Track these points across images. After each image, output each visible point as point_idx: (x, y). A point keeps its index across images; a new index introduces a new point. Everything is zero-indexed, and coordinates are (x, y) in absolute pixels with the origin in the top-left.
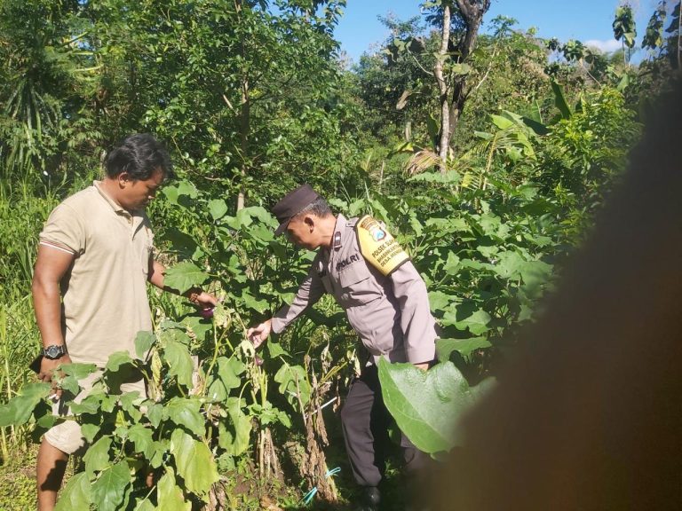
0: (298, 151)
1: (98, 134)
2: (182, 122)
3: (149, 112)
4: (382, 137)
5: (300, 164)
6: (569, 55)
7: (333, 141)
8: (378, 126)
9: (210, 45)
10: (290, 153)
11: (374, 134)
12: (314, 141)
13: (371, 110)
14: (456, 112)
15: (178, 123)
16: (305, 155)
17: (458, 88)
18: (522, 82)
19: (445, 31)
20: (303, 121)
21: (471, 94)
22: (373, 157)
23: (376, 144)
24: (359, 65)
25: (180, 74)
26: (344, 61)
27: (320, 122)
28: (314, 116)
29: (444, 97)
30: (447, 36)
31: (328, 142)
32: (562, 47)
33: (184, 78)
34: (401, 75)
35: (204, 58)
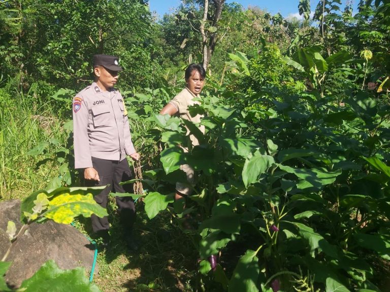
0: (129, 67)
1: (21, 55)
2: (68, 50)
3: (50, 44)
4: (176, 61)
5: (130, 74)
6: (275, 22)
7: (147, 63)
8: (174, 55)
9: (83, 11)
10: (125, 68)
11: (171, 59)
12: (137, 62)
13: (169, 46)
14: (211, 51)
15: (66, 51)
16: (133, 69)
17: (212, 39)
18: (252, 35)
19: (206, 9)
20: (132, 53)
21: (218, 42)
22: (170, 73)
23: (172, 66)
24: (163, 20)
25: (67, 25)
26: (154, 17)
27: (140, 53)
28: (138, 50)
29: (205, 43)
30: (206, 12)
31: (145, 64)
32: (271, 17)
33: (69, 27)
34: (187, 27)
35: (80, 18)
